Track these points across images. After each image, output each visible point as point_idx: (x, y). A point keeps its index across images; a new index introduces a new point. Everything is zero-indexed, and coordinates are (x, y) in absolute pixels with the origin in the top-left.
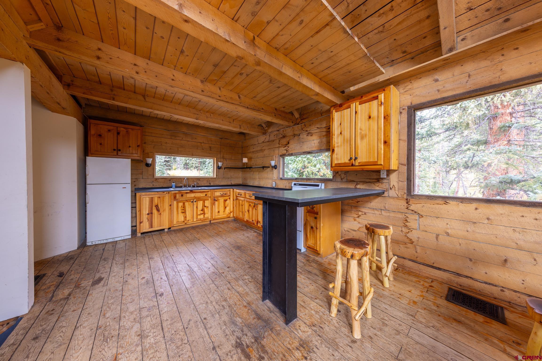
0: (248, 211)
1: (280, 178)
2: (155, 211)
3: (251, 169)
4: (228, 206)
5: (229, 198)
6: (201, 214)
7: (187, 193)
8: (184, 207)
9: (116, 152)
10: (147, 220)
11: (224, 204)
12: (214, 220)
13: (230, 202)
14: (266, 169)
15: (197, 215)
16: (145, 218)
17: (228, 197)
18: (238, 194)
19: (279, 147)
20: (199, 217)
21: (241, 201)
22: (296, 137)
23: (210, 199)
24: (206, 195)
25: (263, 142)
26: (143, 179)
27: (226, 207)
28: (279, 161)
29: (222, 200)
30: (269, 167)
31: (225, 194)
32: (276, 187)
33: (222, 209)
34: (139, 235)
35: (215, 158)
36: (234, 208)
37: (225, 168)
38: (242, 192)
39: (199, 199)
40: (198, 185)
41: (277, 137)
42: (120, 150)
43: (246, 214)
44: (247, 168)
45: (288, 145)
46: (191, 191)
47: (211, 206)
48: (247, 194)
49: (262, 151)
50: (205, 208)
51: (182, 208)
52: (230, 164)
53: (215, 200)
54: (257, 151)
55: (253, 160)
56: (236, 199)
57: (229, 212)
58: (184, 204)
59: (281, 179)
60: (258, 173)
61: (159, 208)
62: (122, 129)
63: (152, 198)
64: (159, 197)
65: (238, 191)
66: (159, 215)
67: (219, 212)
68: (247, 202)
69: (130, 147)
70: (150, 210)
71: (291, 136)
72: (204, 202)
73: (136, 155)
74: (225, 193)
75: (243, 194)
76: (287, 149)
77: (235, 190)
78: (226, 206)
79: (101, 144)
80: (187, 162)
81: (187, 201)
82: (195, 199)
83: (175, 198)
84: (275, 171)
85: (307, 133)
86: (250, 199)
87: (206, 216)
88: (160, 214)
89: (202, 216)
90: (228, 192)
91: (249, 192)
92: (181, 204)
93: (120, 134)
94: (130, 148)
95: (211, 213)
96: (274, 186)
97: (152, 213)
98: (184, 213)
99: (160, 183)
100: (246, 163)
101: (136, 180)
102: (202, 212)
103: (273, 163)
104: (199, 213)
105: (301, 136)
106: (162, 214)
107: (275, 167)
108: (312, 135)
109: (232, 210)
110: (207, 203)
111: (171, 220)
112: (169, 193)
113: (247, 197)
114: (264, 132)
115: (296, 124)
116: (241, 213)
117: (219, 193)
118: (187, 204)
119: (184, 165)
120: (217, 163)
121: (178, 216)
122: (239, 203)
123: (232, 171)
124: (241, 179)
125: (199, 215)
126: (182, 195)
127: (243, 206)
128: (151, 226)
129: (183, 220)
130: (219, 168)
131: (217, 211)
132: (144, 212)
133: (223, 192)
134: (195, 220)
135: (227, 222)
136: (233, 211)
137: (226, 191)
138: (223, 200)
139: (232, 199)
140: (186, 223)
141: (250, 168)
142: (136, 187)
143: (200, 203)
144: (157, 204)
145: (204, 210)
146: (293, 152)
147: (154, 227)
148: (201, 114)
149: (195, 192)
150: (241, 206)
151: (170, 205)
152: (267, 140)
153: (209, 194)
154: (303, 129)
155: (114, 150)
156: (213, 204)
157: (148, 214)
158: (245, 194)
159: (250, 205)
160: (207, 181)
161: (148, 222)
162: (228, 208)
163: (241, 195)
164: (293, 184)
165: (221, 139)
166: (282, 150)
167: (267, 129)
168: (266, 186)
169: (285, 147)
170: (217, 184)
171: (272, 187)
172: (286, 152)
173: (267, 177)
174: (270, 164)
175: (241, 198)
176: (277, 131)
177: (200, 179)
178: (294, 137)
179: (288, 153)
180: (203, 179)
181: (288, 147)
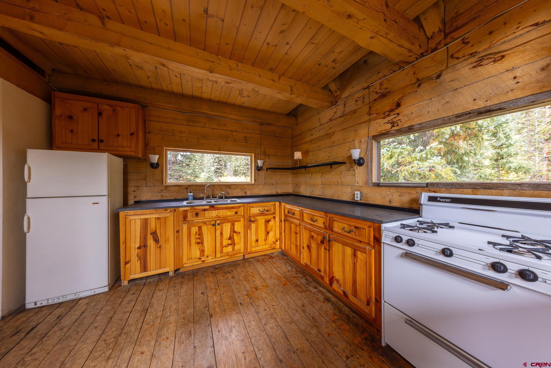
0: (309, 247)
1: (374, 183)
2: (151, 242)
3: (308, 169)
4: (271, 230)
5: (274, 217)
6: (229, 245)
7: (205, 210)
8: (200, 234)
9: (96, 143)
10: (136, 258)
11: (266, 227)
12: (249, 253)
13: (275, 224)
14: (337, 168)
15: (222, 247)
16: (134, 253)
17: (272, 216)
18: (288, 212)
19: (370, 121)
20: (225, 250)
21: (293, 226)
23: (242, 219)
24: (236, 213)
25: (331, 120)
26: (146, 186)
27: (268, 233)
28: (369, 148)
29: (261, 220)
30: (345, 163)
31: (267, 211)
32: (362, 202)
33: (262, 236)
34: (125, 283)
35: (253, 155)
36: (281, 234)
37: (267, 169)
38: (296, 209)
39: (225, 220)
40: (228, 196)
41: (363, 102)
42: (102, 141)
43: (305, 252)
44: (301, 167)
45: (397, 111)
46: (212, 207)
47: (244, 230)
48: (305, 215)
49: (328, 135)
50: (235, 236)
51: (198, 236)
52: (274, 162)
53: (251, 221)
54: (319, 139)
55: (310, 154)
56: (284, 221)
57: (274, 240)
58: (200, 228)
59: (378, 185)
60: (321, 174)
61: (157, 237)
62: (106, 107)
63: (146, 220)
64: (158, 218)
65: (288, 206)
66: (159, 250)
67: (257, 241)
68: (306, 228)
69: (118, 135)
70: (142, 240)
71: (409, 87)
72: (233, 225)
73: (128, 149)
74: (266, 208)
75: (297, 213)
76: (395, 120)
77: (283, 204)
78: (268, 230)
79: (72, 131)
80: (236, 168)
81: (205, 223)
82: (218, 220)
83: (185, 219)
84: (359, 171)
86: (311, 224)
87: (237, 247)
88: (160, 247)
89: (230, 249)
90: (272, 207)
91: (309, 210)
92: (194, 230)
93: (103, 116)
94: (120, 138)
95: (245, 243)
96: (359, 199)
97: (145, 246)
98: (200, 244)
99: (172, 193)
100: (300, 160)
101: (136, 189)
102: (230, 242)
103: (356, 154)
104: (225, 243)
105: (447, 77)
106: (163, 246)
107: (360, 162)
109: (278, 236)
110: (239, 227)
111: (178, 257)
112: (175, 210)
113: (306, 219)
114: (333, 100)
115: (427, 51)
116: (293, 247)
117: (258, 209)
118: (205, 229)
119: (234, 172)
120: (256, 162)
121: (190, 249)
122: (291, 228)
123: (277, 173)
124: (290, 186)
125: (225, 246)
126: (197, 214)
127: (298, 235)
128: (144, 268)
129: (199, 256)
130: (258, 169)
131: (254, 238)
132: (133, 245)
133: (264, 208)
134: (218, 255)
135: (270, 257)
136: (280, 239)
137: (269, 205)
138: (264, 220)
139: (277, 219)
140: (203, 261)
141: (305, 167)
142: (137, 199)
143: (227, 228)
144: (154, 230)
145: (233, 238)
147: (149, 269)
148: (218, 61)
149: (218, 209)
150: (293, 235)
151: (178, 231)
152: (339, 113)
153: (241, 211)
154: (456, 55)
155: (93, 140)
156: (247, 227)
157: (139, 248)
158: (302, 213)
159: (312, 237)
160: (242, 189)
161: (139, 261)
162: (271, 234)
163: (294, 214)
164: (424, 197)
165: (262, 125)
166: (378, 124)
167: (338, 93)
168: (338, 199)
169: (389, 115)
170: (257, 193)
171: (351, 200)
172: (389, 126)
173: (341, 182)
174: (348, 157)
175: (294, 220)
176: (364, 89)
177: (231, 186)
178: (419, 85)
179: (396, 128)
180: (235, 186)
181: (398, 114)
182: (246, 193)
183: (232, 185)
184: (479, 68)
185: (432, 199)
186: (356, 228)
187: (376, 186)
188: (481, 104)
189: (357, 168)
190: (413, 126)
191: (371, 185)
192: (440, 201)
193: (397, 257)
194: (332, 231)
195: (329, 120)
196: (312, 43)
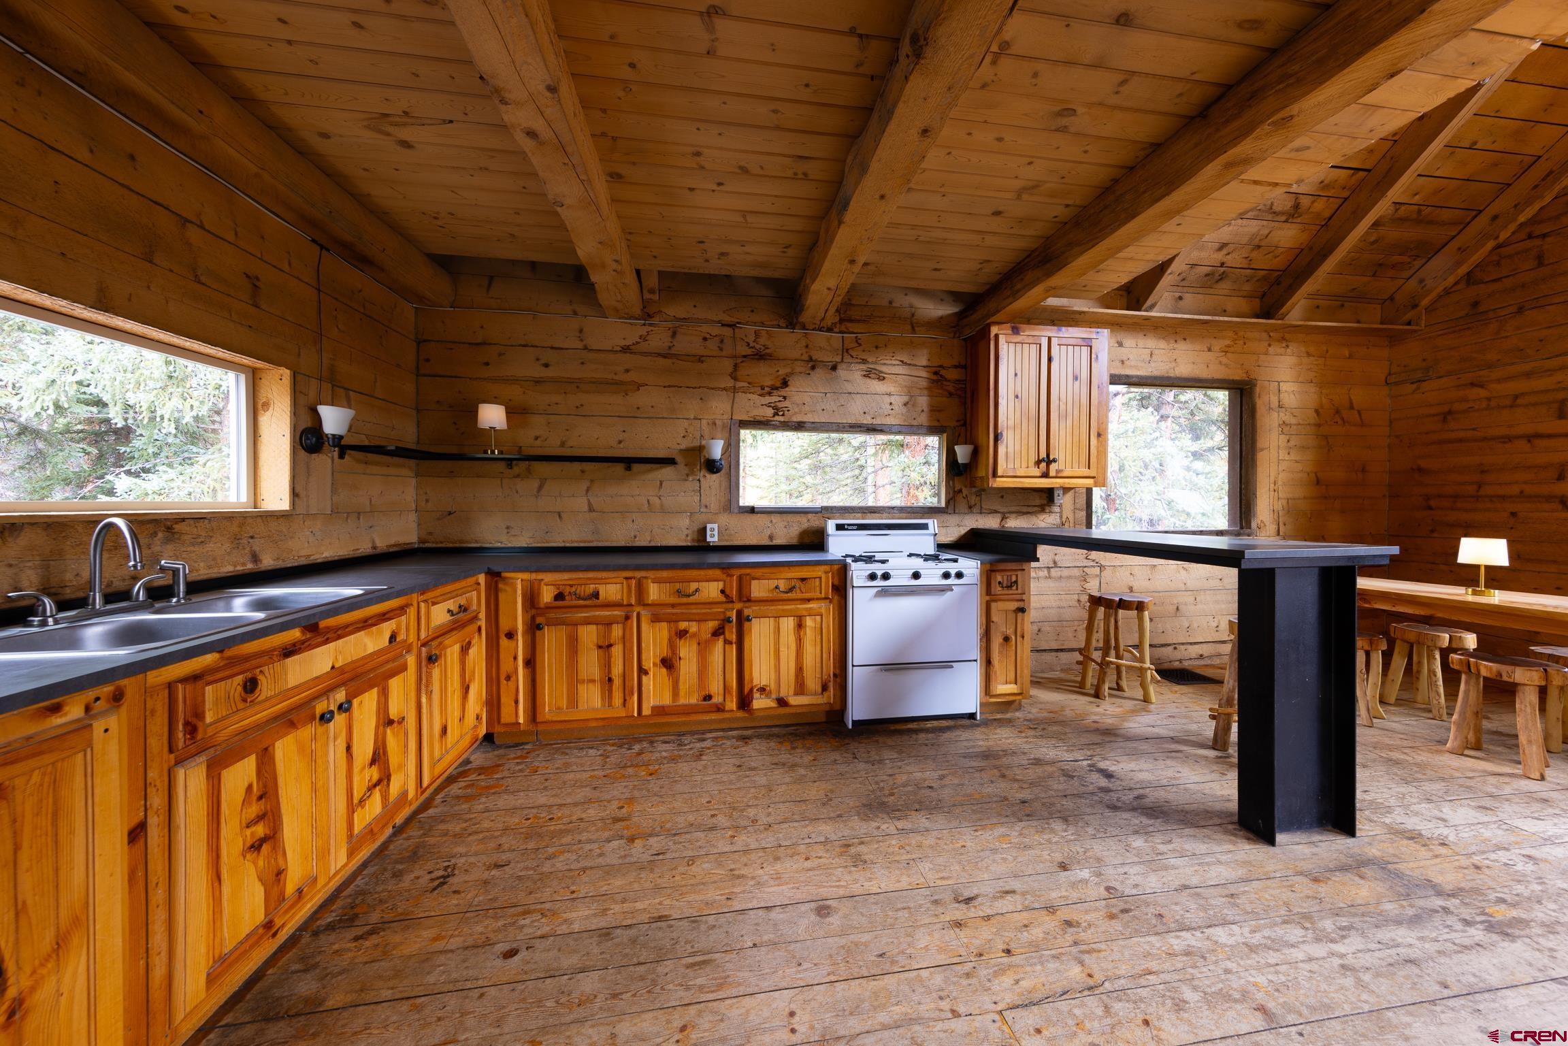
0: (668, 662)
1: (742, 508)
4: (473, 675)
5: (479, 629)
6: (371, 789)
7: (286, 651)
8: (266, 789)
11: (463, 671)
13: (480, 654)
14: (649, 471)
15: (351, 809)
17: (476, 627)
18: (559, 598)
19: (735, 390)
20: (362, 819)
21: (589, 630)
22: (818, 370)
23: (410, 660)
24: (393, 637)
25: (626, 349)
27: (468, 689)
28: (733, 442)
29: (454, 649)
30: (674, 463)
31: (464, 609)
39: (359, 680)
41: (721, 349)
43: (651, 683)
45: (783, 392)
46: (312, 630)
47: (416, 705)
48: (652, 588)
50: (390, 739)
51: (253, 809)
53: (430, 659)
57: (478, 709)
58: (265, 756)
59: (751, 511)
67: (445, 730)
68: (655, 620)
71: (799, 363)
72: (384, 693)
75: (610, 591)
76: (780, 405)
77: (519, 577)
81: (285, 721)
82: (336, 689)
83: (193, 729)
84: (711, 482)
85: (864, 367)
87: (395, 786)
89: (375, 805)
90: (475, 595)
91: (663, 573)
92: (241, 775)
95: (416, 755)
96: (716, 539)
98: (266, 848)
102: (374, 774)
103: (717, 449)
105: (842, 372)
108: (884, 378)
110: (400, 696)
112: (119, 695)
116: (590, 691)
117: (446, 605)
118: (285, 753)
120: (300, 412)
122: (574, 640)
123: (374, 469)
124: (412, 517)
125: (360, 803)
126: (250, 686)
129: (262, 917)
130: (310, 444)
131: (437, 726)
137: (468, 587)
138: (458, 647)
140: (275, 934)
143: (366, 714)
145: (385, 753)
146: (808, 418)
150: (589, 656)
152: (656, 345)
153: (407, 626)
154: (850, 351)
156: (422, 689)
158: (635, 586)
159: (681, 633)
162: (473, 693)
163: (593, 596)
164: (831, 526)
165: (322, 247)
166: (752, 402)
167: (656, 297)
168: (653, 544)
169: (770, 394)
170: (303, 553)
171: (696, 544)
172: (770, 412)
173: (662, 505)
174: (681, 450)
175: (597, 613)
176: (723, 325)
177: (177, 527)
178: (813, 368)
179: (782, 419)
180: (201, 523)
181: (785, 398)
182: (255, 558)
183: (181, 519)
184: (868, 380)
185: (840, 527)
186: (803, 580)
187: (747, 512)
188: (867, 420)
189: (705, 476)
190: (804, 423)
191: (736, 511)
192: (847, 529)
193: (871, 599)
194: (749, 600)
195: (619, 349)
196: (744, 216)
